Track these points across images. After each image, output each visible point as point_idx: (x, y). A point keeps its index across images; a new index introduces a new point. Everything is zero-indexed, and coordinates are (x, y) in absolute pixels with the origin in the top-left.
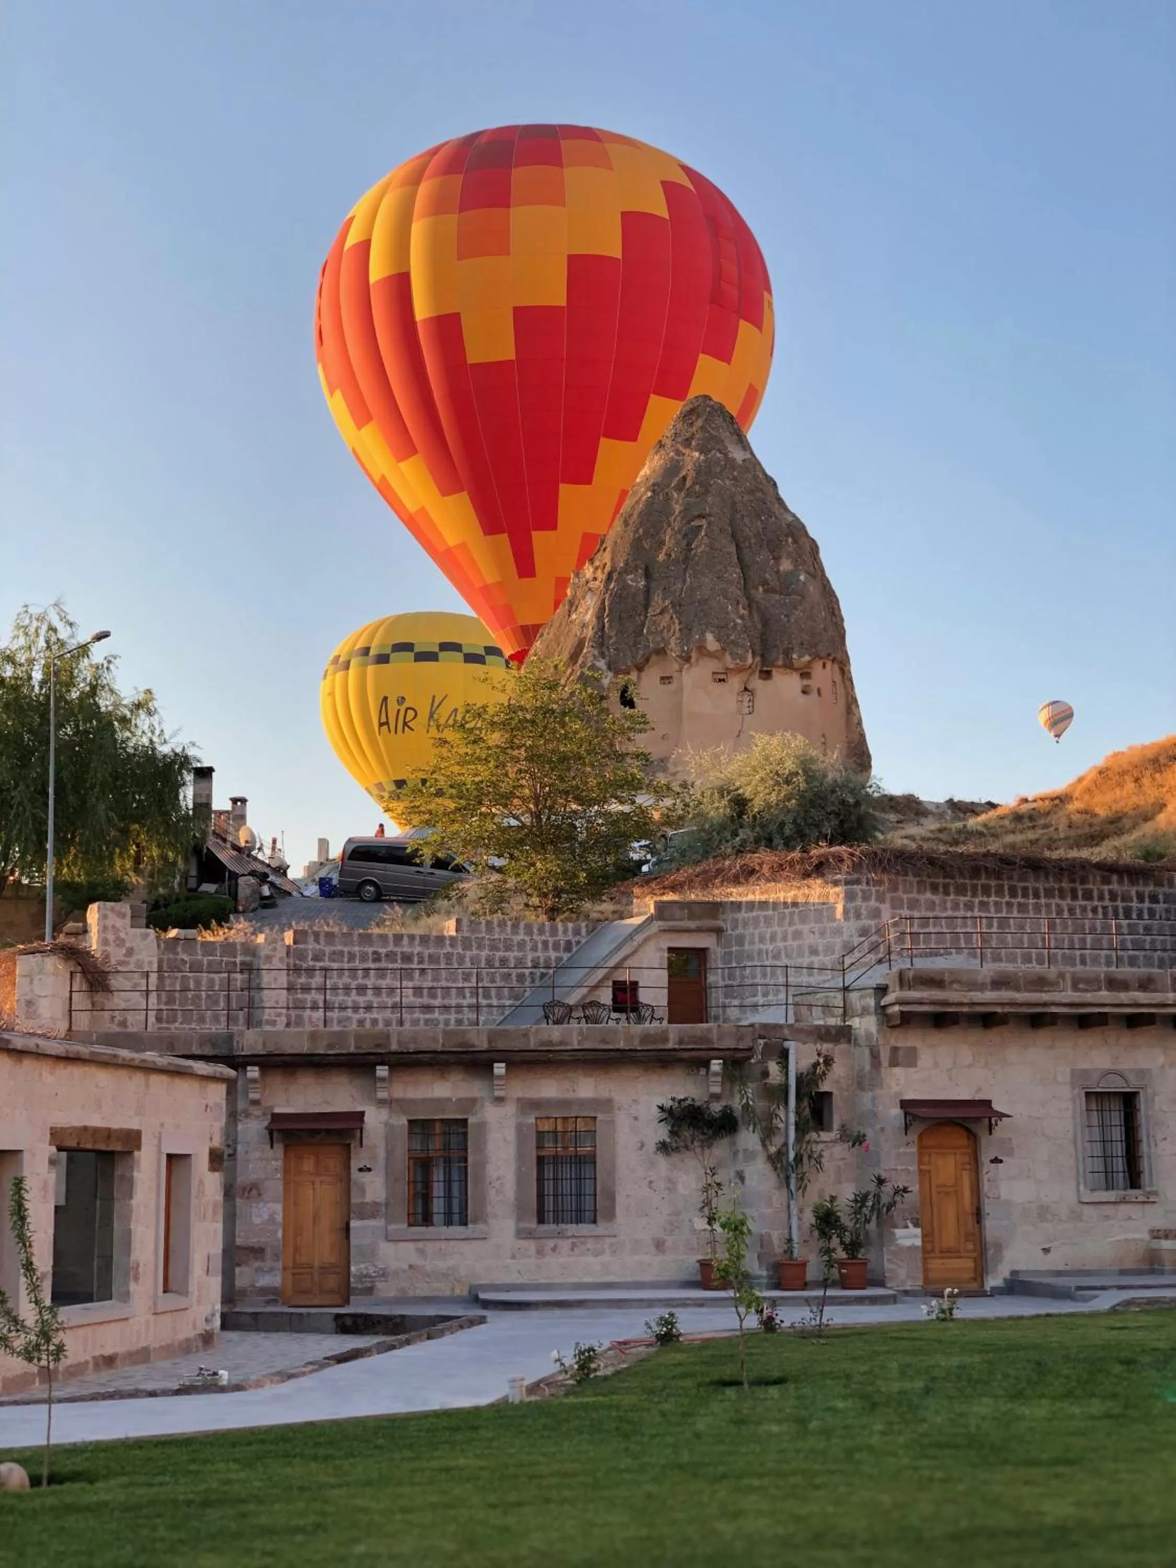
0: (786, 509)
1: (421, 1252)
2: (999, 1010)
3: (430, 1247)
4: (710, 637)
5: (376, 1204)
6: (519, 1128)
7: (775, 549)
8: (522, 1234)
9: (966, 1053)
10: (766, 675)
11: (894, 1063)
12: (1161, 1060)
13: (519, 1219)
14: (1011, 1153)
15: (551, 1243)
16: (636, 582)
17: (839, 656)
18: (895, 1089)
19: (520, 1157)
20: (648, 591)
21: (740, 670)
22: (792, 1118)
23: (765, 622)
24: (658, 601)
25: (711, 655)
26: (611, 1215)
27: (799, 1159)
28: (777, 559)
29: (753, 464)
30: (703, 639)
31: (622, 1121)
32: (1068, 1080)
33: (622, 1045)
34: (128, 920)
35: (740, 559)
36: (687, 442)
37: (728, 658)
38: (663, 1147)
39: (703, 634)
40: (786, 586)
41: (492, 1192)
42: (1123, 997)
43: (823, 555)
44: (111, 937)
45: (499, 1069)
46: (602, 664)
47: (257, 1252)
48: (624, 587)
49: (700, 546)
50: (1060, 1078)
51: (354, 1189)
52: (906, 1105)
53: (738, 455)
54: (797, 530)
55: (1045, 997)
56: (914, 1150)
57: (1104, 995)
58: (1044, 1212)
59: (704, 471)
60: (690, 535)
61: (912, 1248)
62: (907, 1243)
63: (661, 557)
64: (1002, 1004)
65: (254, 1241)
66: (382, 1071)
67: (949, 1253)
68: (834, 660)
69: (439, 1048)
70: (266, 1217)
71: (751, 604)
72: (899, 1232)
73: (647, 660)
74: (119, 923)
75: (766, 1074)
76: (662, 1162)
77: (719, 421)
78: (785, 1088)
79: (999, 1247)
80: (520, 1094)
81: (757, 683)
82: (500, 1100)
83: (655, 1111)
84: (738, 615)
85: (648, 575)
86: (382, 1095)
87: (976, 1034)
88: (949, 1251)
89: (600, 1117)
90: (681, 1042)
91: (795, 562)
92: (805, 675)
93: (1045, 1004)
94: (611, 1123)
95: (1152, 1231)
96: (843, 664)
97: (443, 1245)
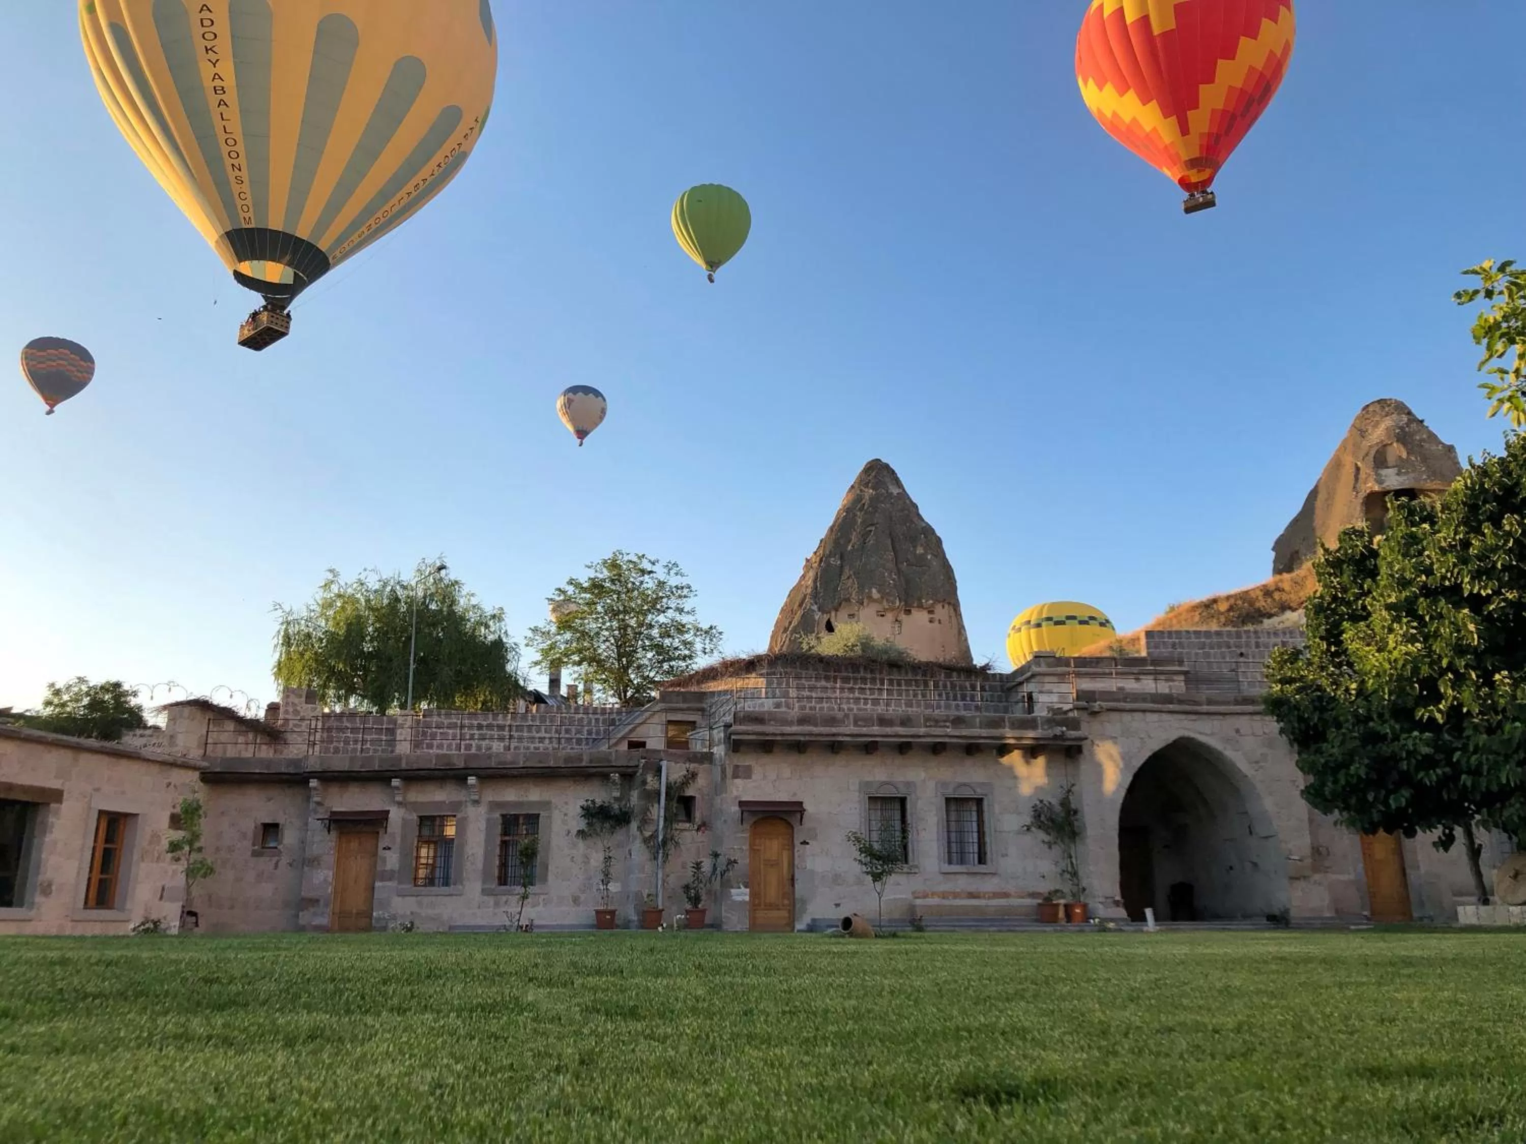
0: (923, 520)
1: (420, 904)
2: (802, 739)
3: (426, 900)
4: (874, 591)
5: (392, 871)
6: (488, 820)
7: (914, 540)
8: (485, 892)
9: (786, 771)
10: (908, 612)
11: (735, 776)
12: (923, 775)
13: (484, 882)
14: (815, 838)
15: (504, 898)
16: (835, 562)
17: (952, 602)
18: (735, 793)
19: (488, 841)
20: (842, 567)
21: (892, 610)
22: (662, 813)
23: (908, 582)
24: (847, 571)
25: (875, 601)
26: (544, 880)
27: (665, 842)
28: (915, 547)
29: (904, 495)
30: (870, 592)
31: (557, 816)
32: (857, 787)
33: (552, 764)
34: (303, 699)
35: (894, 548)
36: (866, 485)
37: (885, 603)
38: (581, 833)
39: (870, 589)
40: (921, 561)
41: (468, 864)
42: (888, 730)
43: (945, 546)
44: (291, 709)
45: (472, 780)
46: (815, 607)
47: (314, 902)
48: (828, 565)
49: (871, 541)
50: (851, 788)
51: (379, 862)
52: (742, 804)
53: (895, 491)
54: (928, 531)
55: (834, 730)
56: (747, 835)
57: (876, 729)
58: (837, 879)
59: (874, 500)
60: (865, 535)
61: (744, 902)
62: (739, 899)
63: (850, 548)
64: (804, 735)
65: (312, 895)
66: (395, 782)
67: (770, 906)
68: (949, 604)
69: (433, 767)
70: (322, 878)
71: (899, 572)
72: (733, 891)
73: (840, 604)
74: (296, 701)
75: (644, 783)
76: (581, 844)
77: (885, 473)
78: (658, 793)
79: (804, 902)
80: (491, 799)
81: (903, 617)
82: (476, 802)
83: (579, 810)
84: (891, 579)
85: (842, 558)
86: (399, 798)
87: (794, 757)
88: (771, 905)
89: (542, 814)
90: (591, 761)
91: (925, 549)
92: (931, 612)
93: (834, 735)
94: (550, 817)
95: (913, 893)
96: (955, 606)
97: (434, 898)
